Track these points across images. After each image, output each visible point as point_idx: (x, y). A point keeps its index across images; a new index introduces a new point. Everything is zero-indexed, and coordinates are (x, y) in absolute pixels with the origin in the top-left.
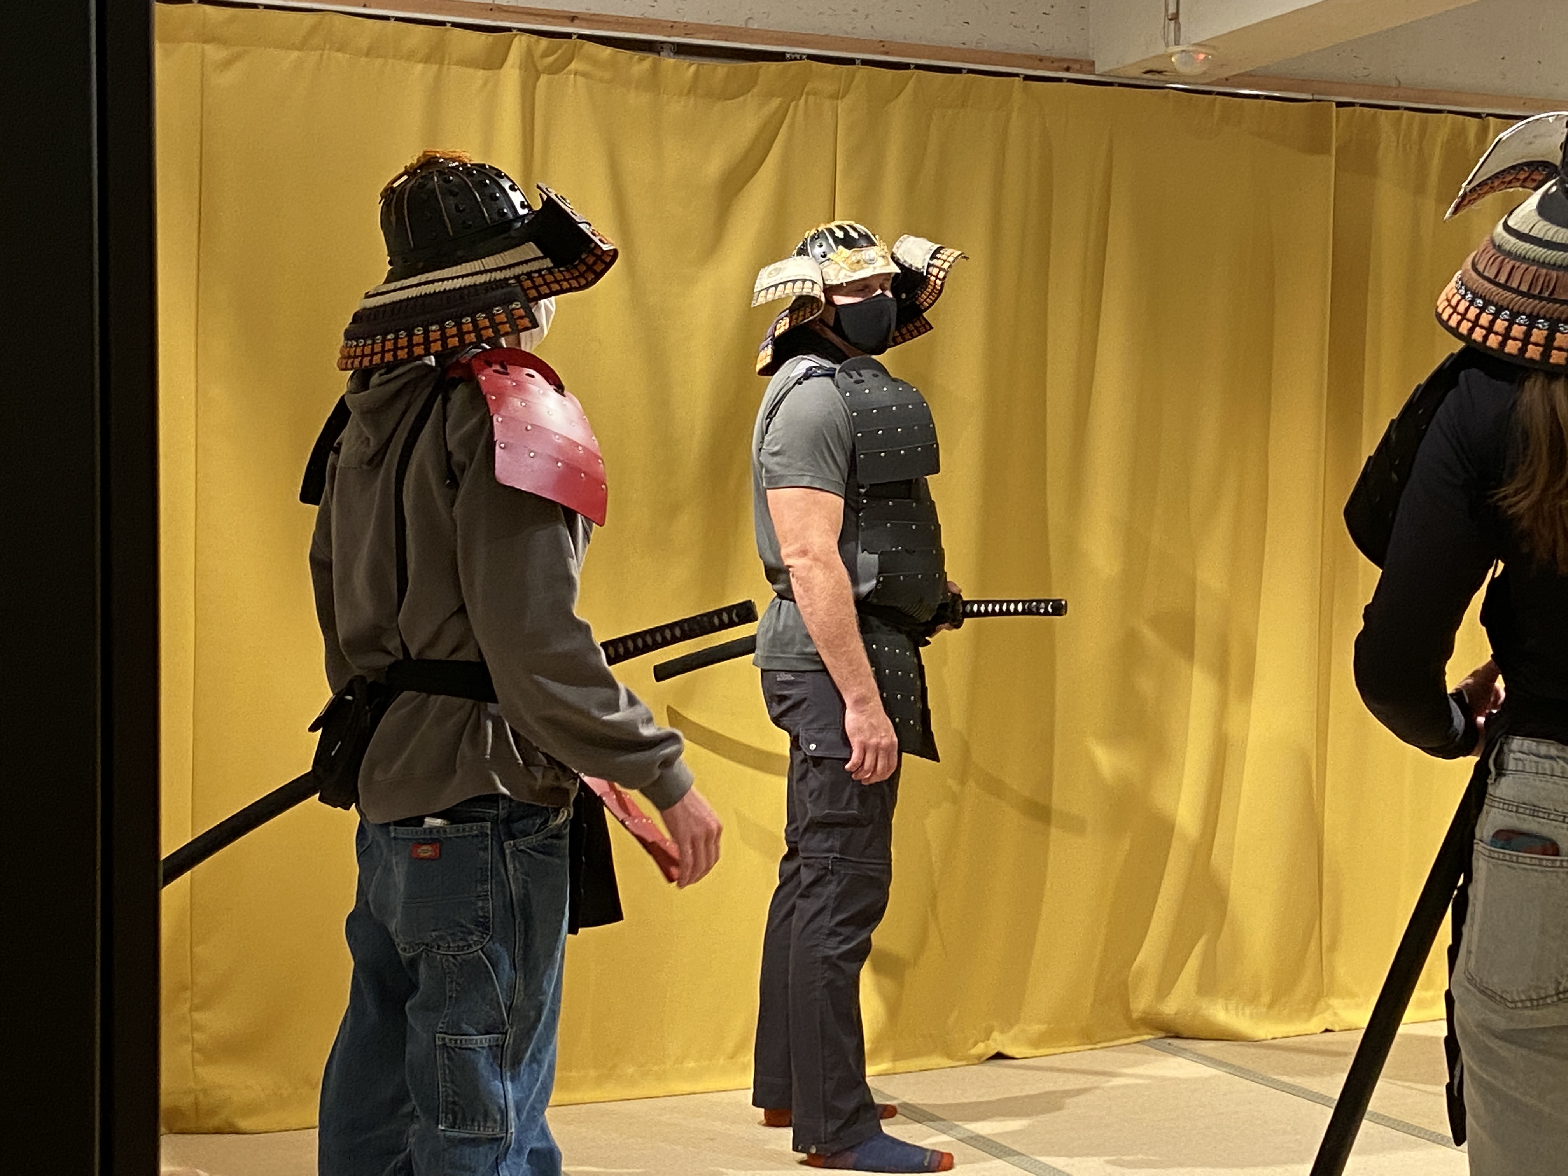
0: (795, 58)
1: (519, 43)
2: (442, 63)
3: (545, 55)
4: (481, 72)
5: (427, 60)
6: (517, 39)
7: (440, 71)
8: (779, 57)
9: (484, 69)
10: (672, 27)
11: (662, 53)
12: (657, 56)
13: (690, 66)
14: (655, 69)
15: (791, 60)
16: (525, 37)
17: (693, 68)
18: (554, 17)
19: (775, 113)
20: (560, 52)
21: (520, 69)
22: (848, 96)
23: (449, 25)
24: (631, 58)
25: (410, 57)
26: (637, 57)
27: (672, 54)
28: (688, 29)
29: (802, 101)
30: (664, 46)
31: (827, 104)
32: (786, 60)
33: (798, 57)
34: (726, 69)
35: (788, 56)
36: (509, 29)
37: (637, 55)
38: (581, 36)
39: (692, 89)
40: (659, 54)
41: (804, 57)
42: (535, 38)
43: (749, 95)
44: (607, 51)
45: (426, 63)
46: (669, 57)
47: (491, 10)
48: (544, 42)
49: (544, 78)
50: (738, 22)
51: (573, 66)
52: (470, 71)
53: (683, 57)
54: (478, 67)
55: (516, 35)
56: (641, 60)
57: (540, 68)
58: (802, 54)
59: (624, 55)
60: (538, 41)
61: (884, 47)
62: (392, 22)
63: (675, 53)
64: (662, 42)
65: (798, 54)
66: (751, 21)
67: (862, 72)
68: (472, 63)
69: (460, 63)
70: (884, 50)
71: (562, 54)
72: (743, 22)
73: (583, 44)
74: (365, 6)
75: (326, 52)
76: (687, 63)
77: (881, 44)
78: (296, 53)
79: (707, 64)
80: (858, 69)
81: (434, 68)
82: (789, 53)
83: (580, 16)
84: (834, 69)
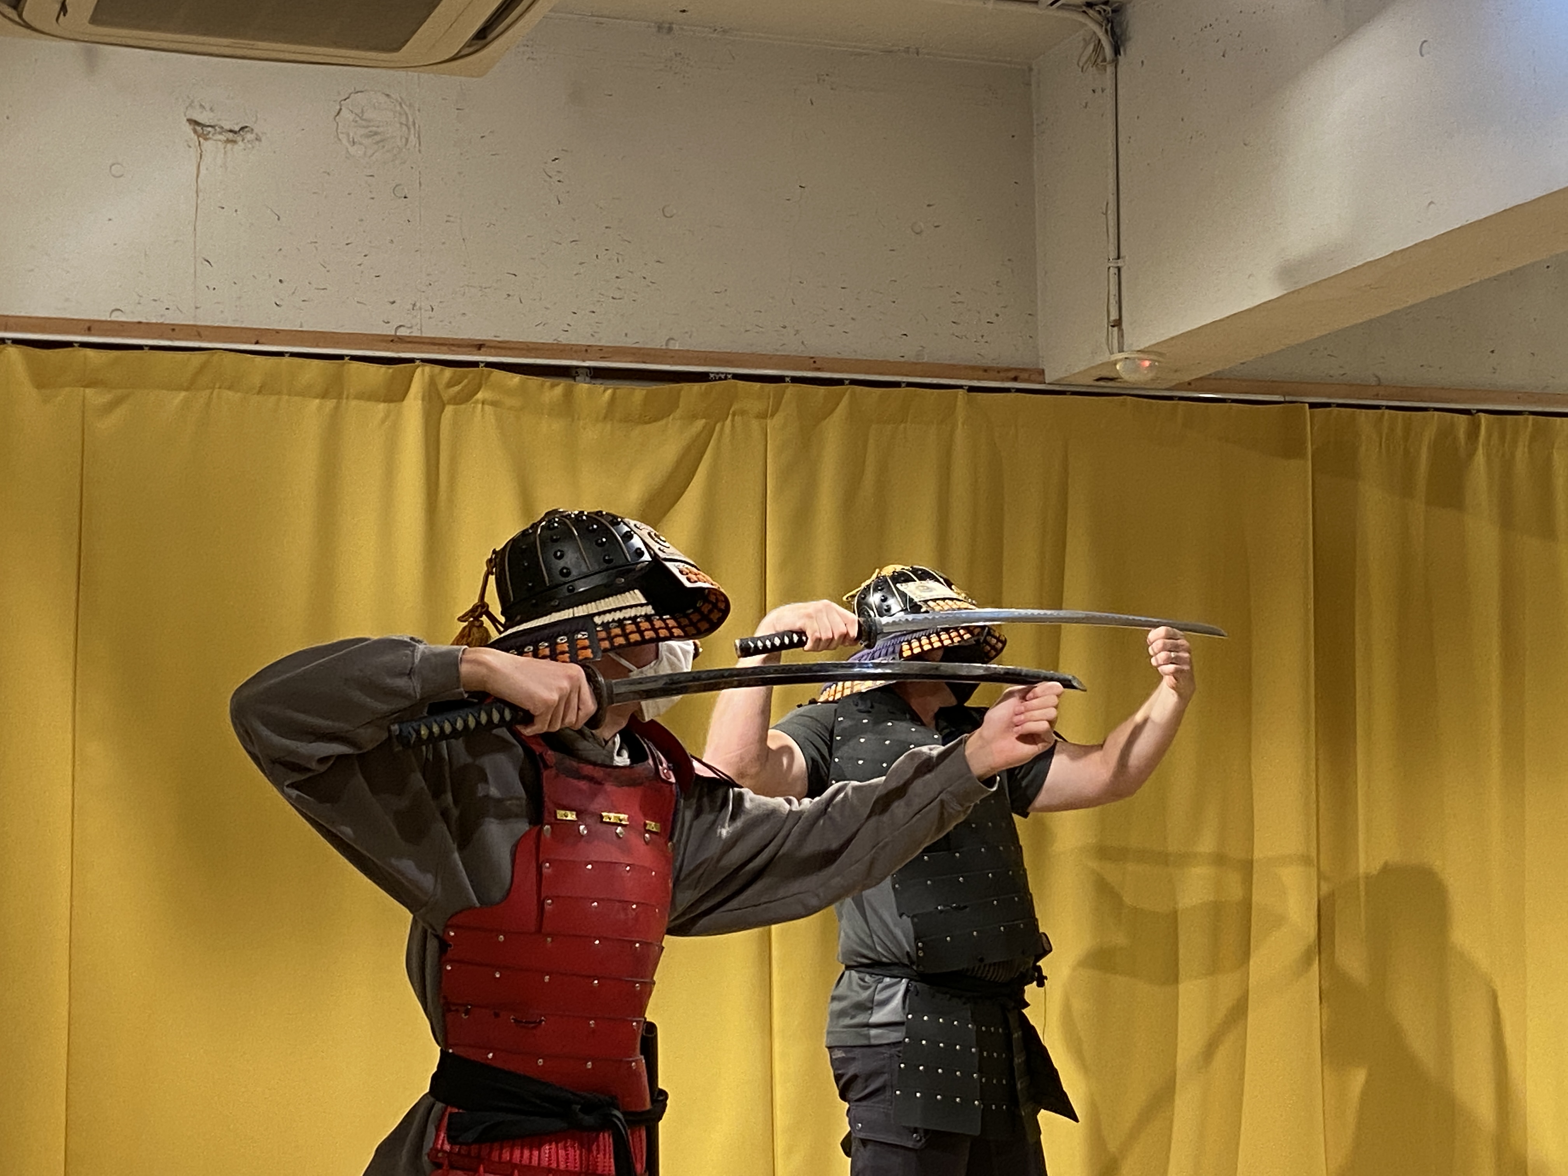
0: (720, 378)
1: (421, 376)
2: (339, 397)
3: (450, 385)
4: (382, 406)
5: (324, 395)
6: (419, 370)
7: (337, 408)
8: (703, 377)
9: (384, 401)
10: (586, 351)
11: (578, 378)
12: (570, 382)
13: (604, 391)
14: (568, 395)
15: (716, 380)
16: (428, 368)
17: (609, 392)
18: (459, 346)
19: (699, 435)
20: (466, 381)
21: (423, 400)
22: (776, 415)
23: (347, 358)
24: (542, 385)
25: (305, 393)
26: (548, 384)
27: (588, 379)
28: (603, 352)
29: (728, 422)
30: (578, 370)
31: (755, 424)
32: (709, 381)
33: (723, 376)
34: (644, 392)
35: (712, 376)
36: (412, 361)
37: (548, 382)
38: (489, 365)
39: (608, 413)
40: (574, 378)
41: (729, 376)
42: (438, 368)
43: (671, 417)
44: (516, 379)
45: (323, 398)
46: (585, 382)
47: (392, 341)
48: (448, 372)
49: (449, 409)
50: (658, 343)
51: (480, 396)
52: (370, 404)
53: (600, 381)
54: (378, 400)
55: (418, 366)
56: (553, 386)
57: (445, 398)
58: (727, 374)
59: (534, 381)
60: (442, 370)
61: (814, 363)
62: (286, 359)
63: (592, 378)
64: (577, 367)
65: (722, 373)
66: (672, 342)
67: (792, 389)
68: (372, 396)
69: (360, 396)
70: (815, 365)
71: (469, 383)
72: (664, 343)
73: (492, 372)
74: (257, 343)
75: (216, 391)
76: (603, 387)
77: (812, 361)
78: (183, 394)
79: (625, 388)
80: (787, 387)
81: (330, 404)
82: (712, 373)
83: (488, 344)
84: (761, 387)
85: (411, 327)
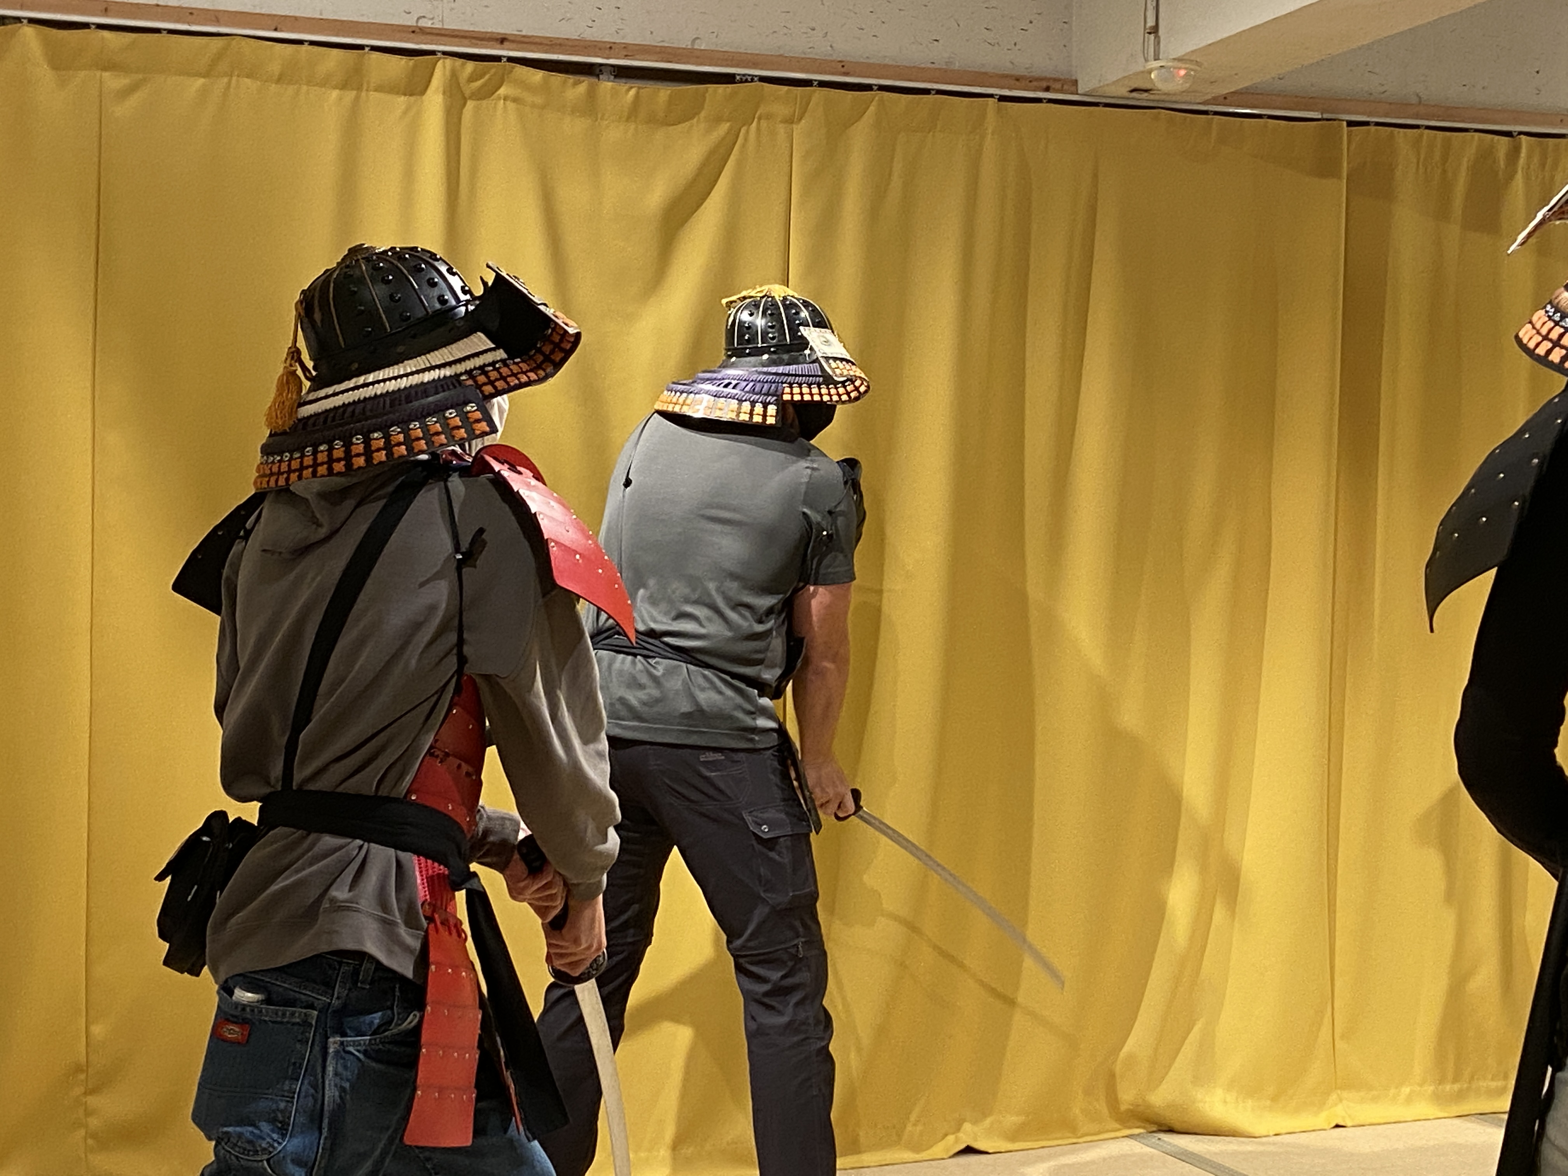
0: (746, 80)
1: (442, 69)
2: (359, 89)
3: (472, 79)
4: (402, 99)
5: (344, 86)
6: (441, 61)
7: (357, 98)
8: (729, 79)
9: (405, 95)
10: (610, 48)
11: (601, 76)
12: (593, 80)
13: (629, 90)
14: (591, 94)
15: (741, 82)
16: (449, 61)
17: (632, 92)
18: (482, 39)
19: (724, 139)
20: (487, 77)
21: (444, 93)
22: (803, 121)
23: (367, 49)
24: (565, 82)
25: (325, 83)
26: (571, 81)
27: (612, 77)
28: (628, 50)
29: (754, 127)
30: (603, 67)
31: (781, 129)
32: (735, 83)
33: (749, 79)
34: (669, 92)
35: (738, 78)
36: (433, 53)
37: (571, 79)
38: (511, 59)
39: (633, 113)
40: (598, 76)
41: (756, 79)
42: (459, 62)
43: (695, 120)
44: (538, 75)
45: (341, 89)
46: (609, 81)
47: (413, 32)
48: (470, 65)
49: (470, 104)
50: (684, 42)
51: (502, 91)
52: (390, 97)
53: (624, 80)
54: (398, 93)
55: (440, 59)
56: (576, 84)
57: (467, 93)
58: (753, 76)
59: (557, 78)
60: (463, 65)
61: (843, 67)
62: (305, 47)
63: (616, 76)
64: (601, 65)
65: (749, 75)
66: (698, 41)
67: (819, 94)
68: (392, 89)
69: (379, 89)
70: (843, 70)
71: (490, 79)
72: (689, 43)
73: (513, 68)
74: (276, 30)
75: (234, 78)
76: (627, 86)
77: (840, 65)
78: (201, 81)
79: (649, 88)
80: (814, 91)
81: (351, 95)
82: (739, 75)
83: (510, 38)
84: (787, 92)
85: (432, 19)
